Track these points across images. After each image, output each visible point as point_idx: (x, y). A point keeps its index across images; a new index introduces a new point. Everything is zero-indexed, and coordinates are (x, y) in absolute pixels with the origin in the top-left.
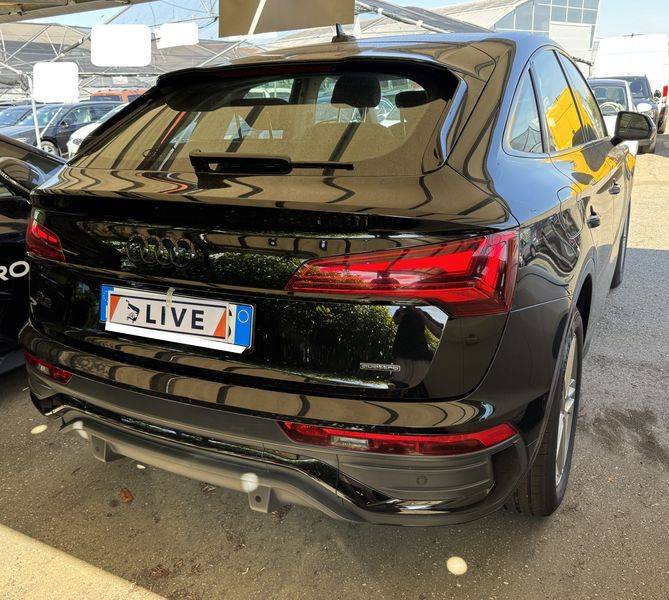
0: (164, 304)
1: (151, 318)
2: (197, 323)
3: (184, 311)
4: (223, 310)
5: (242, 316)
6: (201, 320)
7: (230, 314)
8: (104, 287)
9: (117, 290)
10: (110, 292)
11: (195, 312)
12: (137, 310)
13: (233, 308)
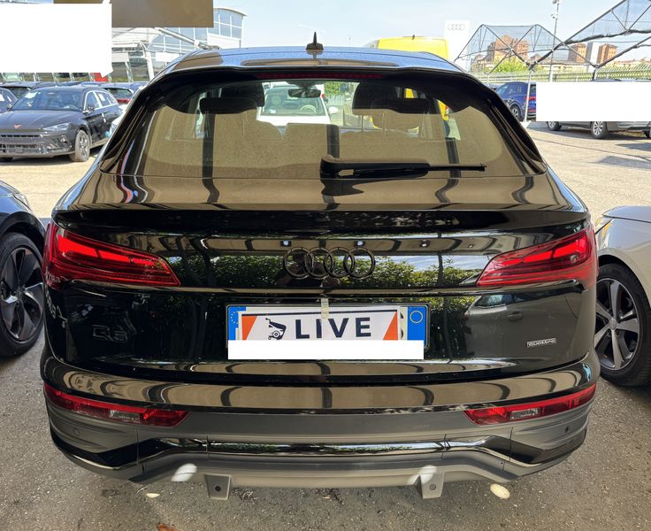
0: (318, 316)
1: (302, 334)
2: (363, 331)
3: (345, 321)
4: (393, 314)
5: (416, 317)
6: (367, 327)
7: (402, 317)
8: (229, 309)
9: (250, 310)
10: (240, 313)
11: (358, 321)
12: (283, 328)
13: (403, 310)
